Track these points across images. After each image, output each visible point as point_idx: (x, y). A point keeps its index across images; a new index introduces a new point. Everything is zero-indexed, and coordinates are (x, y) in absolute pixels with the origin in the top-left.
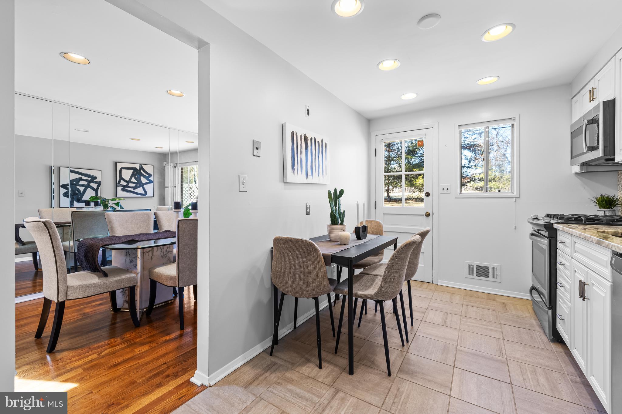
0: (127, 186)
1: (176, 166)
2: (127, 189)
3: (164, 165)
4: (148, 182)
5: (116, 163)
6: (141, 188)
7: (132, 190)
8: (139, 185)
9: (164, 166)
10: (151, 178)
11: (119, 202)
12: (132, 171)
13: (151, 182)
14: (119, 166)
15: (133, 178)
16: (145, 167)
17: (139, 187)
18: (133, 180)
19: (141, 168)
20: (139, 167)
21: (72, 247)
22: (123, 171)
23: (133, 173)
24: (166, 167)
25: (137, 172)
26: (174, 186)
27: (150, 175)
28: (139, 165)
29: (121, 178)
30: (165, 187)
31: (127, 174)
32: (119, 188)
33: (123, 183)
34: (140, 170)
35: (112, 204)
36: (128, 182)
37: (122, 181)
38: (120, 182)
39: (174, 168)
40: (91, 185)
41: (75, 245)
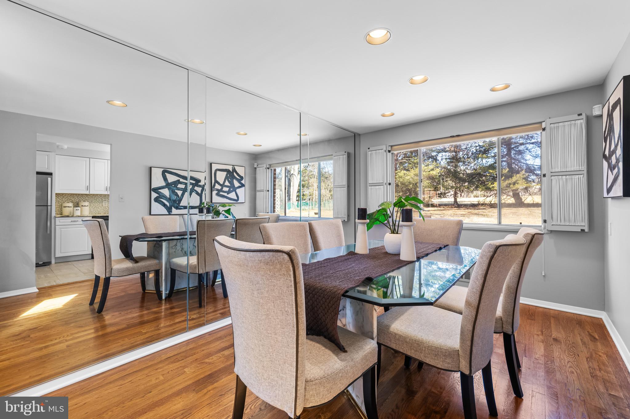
0: (221, 190)
1: (269, 167)
2: (221, 193)
3: (255, 166)
4: (240, 185)
5: (211, 164)
6: (234, 193)
7: (225, 194)
8: (232, 189)
9: (256, 168)
10: (243, 182)
11: (230, 209)
12: (226, 173)
13: (243, 185)
14: (214, 167)
15: (227, 181)
16: (237, 169)
17: (232, 191)
18: (227, 183)
19: (234, 170)
20: (232, 168)
21: (196, 267)
22: (218, 172)
23: (227, 175)
24: (257, 169)
25: (231, 174)
26: (267, 189)
27: (242, 178)
28: (232, 166)
29: (216, 182)
30: (257, 191)
31: (221, 177)
32: (214, 193)
33: (218, 187)
34: (233, 173)
35: (223, 211)
36: (223, 186)
37: (216, 184)
38: (214, 185)
39: (267, 169)
40: (195, 189)
41: (199, 263)
